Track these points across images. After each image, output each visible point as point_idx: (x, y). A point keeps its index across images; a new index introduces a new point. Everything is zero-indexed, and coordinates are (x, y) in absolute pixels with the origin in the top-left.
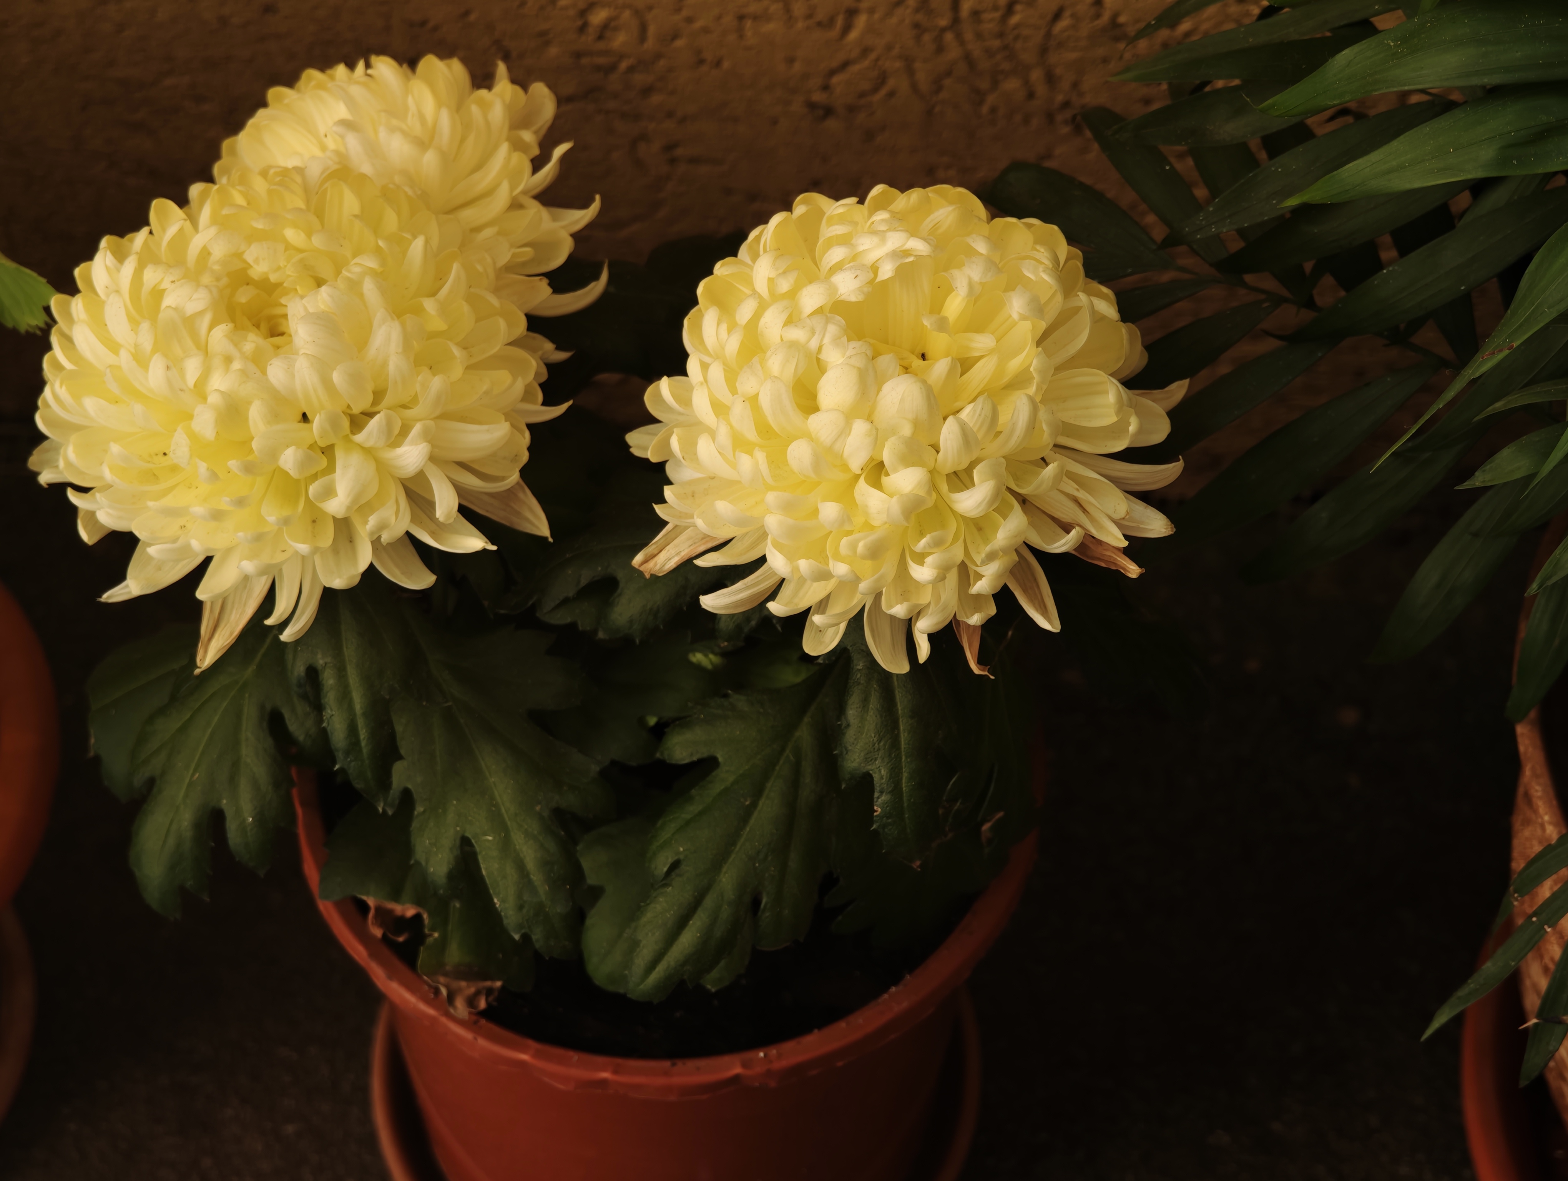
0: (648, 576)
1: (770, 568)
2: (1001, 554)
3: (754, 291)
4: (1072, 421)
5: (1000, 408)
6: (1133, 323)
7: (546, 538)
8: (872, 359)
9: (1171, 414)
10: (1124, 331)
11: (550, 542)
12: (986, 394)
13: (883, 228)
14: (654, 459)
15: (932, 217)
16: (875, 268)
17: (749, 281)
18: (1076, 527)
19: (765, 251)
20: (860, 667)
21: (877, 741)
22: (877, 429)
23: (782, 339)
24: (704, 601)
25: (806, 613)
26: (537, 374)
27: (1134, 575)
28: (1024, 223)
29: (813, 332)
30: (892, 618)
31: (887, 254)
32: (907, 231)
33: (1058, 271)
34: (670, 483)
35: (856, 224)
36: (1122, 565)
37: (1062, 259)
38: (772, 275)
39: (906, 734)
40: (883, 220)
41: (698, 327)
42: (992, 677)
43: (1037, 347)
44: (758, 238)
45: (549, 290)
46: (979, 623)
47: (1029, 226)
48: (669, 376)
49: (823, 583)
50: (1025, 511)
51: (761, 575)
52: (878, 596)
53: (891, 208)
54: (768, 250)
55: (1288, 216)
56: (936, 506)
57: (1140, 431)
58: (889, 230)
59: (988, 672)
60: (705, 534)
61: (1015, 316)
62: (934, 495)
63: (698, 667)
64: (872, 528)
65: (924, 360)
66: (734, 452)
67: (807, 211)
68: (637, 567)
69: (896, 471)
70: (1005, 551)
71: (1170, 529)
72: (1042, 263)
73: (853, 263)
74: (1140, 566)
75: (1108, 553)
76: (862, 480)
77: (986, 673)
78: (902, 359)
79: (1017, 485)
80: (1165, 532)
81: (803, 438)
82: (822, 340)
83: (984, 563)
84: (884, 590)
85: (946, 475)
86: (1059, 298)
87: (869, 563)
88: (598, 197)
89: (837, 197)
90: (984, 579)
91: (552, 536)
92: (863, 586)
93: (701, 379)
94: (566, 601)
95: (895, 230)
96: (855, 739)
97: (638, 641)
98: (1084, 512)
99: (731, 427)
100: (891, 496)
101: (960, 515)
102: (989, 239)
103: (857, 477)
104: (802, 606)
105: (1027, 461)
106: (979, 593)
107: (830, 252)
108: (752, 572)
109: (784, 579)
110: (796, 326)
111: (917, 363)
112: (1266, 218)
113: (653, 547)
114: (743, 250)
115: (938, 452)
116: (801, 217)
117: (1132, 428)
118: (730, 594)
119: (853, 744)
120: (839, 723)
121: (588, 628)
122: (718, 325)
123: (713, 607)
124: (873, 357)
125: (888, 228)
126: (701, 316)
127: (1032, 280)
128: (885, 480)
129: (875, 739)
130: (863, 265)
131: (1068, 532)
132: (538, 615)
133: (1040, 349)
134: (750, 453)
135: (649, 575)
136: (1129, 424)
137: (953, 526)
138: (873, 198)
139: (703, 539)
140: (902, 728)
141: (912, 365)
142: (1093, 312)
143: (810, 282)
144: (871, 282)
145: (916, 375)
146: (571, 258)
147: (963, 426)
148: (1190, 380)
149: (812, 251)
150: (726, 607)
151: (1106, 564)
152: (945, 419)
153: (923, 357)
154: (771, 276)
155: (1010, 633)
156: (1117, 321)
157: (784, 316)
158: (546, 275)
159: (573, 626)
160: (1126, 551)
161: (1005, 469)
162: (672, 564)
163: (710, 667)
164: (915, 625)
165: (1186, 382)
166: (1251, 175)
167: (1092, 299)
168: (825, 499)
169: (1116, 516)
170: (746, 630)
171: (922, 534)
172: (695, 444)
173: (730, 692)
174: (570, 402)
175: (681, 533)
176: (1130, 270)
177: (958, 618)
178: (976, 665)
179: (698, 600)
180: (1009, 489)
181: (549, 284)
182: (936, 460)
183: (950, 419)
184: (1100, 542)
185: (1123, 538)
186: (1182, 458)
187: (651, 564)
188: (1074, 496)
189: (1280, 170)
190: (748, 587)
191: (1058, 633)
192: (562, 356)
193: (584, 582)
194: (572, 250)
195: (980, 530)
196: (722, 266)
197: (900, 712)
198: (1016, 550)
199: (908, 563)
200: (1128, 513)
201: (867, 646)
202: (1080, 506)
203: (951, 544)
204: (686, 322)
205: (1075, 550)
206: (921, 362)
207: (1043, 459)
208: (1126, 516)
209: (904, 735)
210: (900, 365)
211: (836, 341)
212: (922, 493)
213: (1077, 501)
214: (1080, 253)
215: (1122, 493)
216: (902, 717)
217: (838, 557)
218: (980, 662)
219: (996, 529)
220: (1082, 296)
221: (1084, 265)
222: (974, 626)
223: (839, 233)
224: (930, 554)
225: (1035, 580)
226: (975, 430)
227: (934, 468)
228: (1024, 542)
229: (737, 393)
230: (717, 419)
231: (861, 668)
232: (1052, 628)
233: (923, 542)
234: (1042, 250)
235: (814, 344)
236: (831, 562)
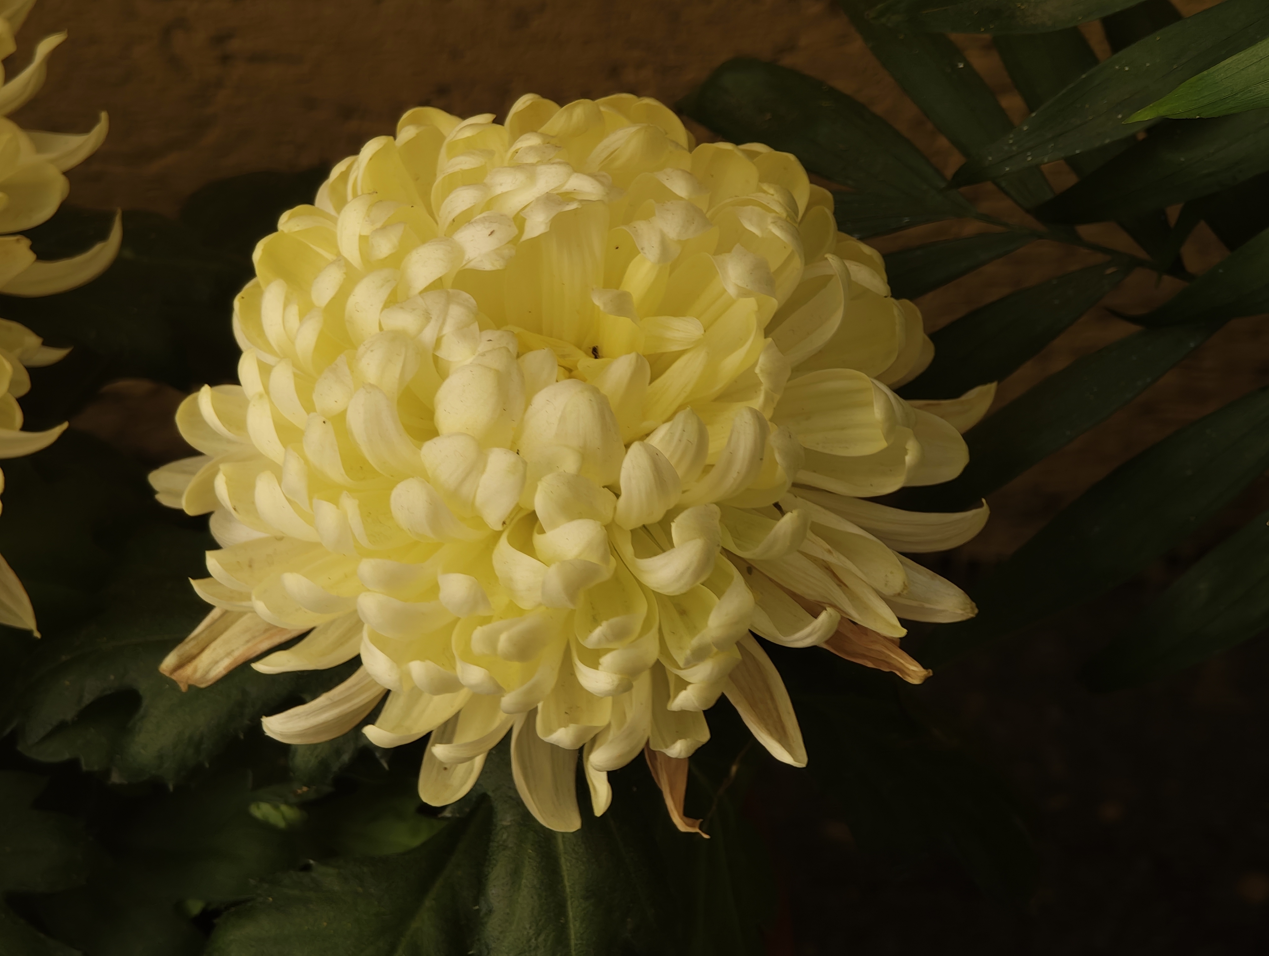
0: (183, 688)
1: (368, 675)
2: (715, 650)
3: (339, 255)
4: (820, 449)
5: (710, 430)
6: (911, 299)
7: (29, 633)
8: (518, 356)
9: (970, 437)
10: (896, 312)
11: (36, 638)
12: (688, 409)
13: (531, 159)
14: (191, 511)
15: (606, 142)
16: (519, 220)
17: (331, 241)
18: (828, 609)
19: (355, 195)
20: (505, 823)
21: (534, 934)
22: (525, 463)
23: (381, 329)
24: (268, 725)
25: (423, 742)
26: (13, 384)
27: (916, 681)
28: (744, 151)
29: (427, 317)
30: (554, 748)
31: (538, 199)
32: (568, 164)
33: (796, 222)
34: (215, 546)
35: (490, 153)
36: (899, 665)
37: (802, 204)
38: (366, 232)
39: (578, 924)
40: (531, 148)
41: (255, 310)
42: (706, 836)
43: (766, 337)
44: (345, 176)
45: (31, 256)
46: (684, 755)
47: (752, 155)
48: (212, 384)
49: (448, 696)
50: (751, 585)
51: (354, 685)
52: (532, 715)
53: (543, 129)
54: (359, 193)
55: (1141, 136)
56: (616, 578)
57: (922, 462)
58: (541, 163)
59: (700, 829)
60: (269, 624)
61: (732, 291)
62: (613, 561)
63: (265, 826)
64: (521, 612)
65: (596, 357)
66: (311, 499)
67: (417, 134)
68: (167, 674)
69: (554, 525)
70: (721, 645)
71: (969, 610)
72: (768, 209)
73: (488, 212)
74: (925, 667)
75: (877, 647)
76: (504, 540)
77: (697, 830)
78: (563, 356)
79: (738, 546)
80: (962, 614)
81: (413, 477)
82: (441, 329)
83: (689, 664)
84: (540, 705)
85: (632, 531)
86: (797, 263)
87: (516, 666)
88: (104, 116)
89: (464, 114)
90: (690, 688)
91: (39, 629)
92: (508, 700)
93: (260, 389)
94: (61, 727)
95: (550, 162)
96: (501, 932)
97: (171, 787)
98: (839, 586)
99: (306, 461)
100: (547, 563)
101: (653, 591)
102: (690, 175)
103: (497, 535)
104: (417, 731)
105: (753, 509)
106: (684, 709)
107: (451, 196)
108: (342, 680)
109: (388, 692)
110: (402, 308)
111: (585, 362)
112: (1107, 141)
113: (192, 643)
114: (323, 193)
115: (618, 496)
116: (409, 143)
117: (909, 459)
118: (308, 714)
119: (498, 939)
120: (477, 907)
121: (96, 768)
122: (285, 306)
123: (282, 735)
124: (518, 353)
125: (539, 159)
126: (259, 293)
127: (757, 236)
128: (538, 540)
129: (531, 932)
130: (502, 215)
131: (816, 616)
132: (19, 748)
133: (770, 340)
134: (334, 500)
135: (186, 687)
136: (905, 452)
137: (642, 608)
138: (518, 114)
139: (266, 631)
140: (571, 914)
141: (578, 366)
142: (849, 283)
143: (424, 241)
144: (514, 241)
145: (584, 380)
146: (63, 208)
147: (655, 458)
148: (999, 383)
149: (425, 195)
150: (302, 734)
151: (874, 664)
152: (627, 446)
153: (595, 353)
154: (364, 233)
155: (734, 769)
156: (886, 297)
157: (384, 294)
158: (25, 233)
159: (73, 764)
160: (904, 644)
161: (720, 521)
162: (220, 670)
163: (282, 824)
164: (588, 758)
165: (991, 388)
166: (1084, 76)
167: (847, 264)
168: (448, 570)
169: (888, 591)
170: (335, 767)
171: (595, 621)
172: (250, 488)
173: (312, 862)
174: (65, 425)
175: (233, 623)
176: (907, 220)
177: (652, 747)
178: (681, 819)
179: (260, 724)
180: (727, 553)
181: (32, 248)
182: (615, 508)
183: (635, 447)
184: (864, 631)
185: (898, 624)
186: (987, 502)
187: (188, 670)
188: (823, 560)
189: (1127, 69)
190: (334, 704)
191: (804, 768)
192: (55, 355)
193: (88, 699)
194: (65, 195)
195: (683, 613)
196: (290, 218)
197: (568, 890)
198: (738, 644)
199: (576, 664)
200: (905, 585)
201: (516, 791)
202: (834, 576)
203: (641, 635)
204: (237, 303)
205: (827, 642)
206: (592, 361)
207: (777, 505)
208: (902, 592)
209: (574, 925)
210: (559, 365)
211: (462, 330)
212: (594, 559)
213: (828, 569)
214: (829, 195)
215: (897, 556)
216: (572, 898)
217: (470, 658)
218: (688, 812)
219: (706, 612)
220: (833, 260)
221: (835, 213)
222: (676, 759)
223: (466, 167)
224: (608, 651)
225: (768, 689)
226: (673, 463)
227: (613, 520)
228: (750, 631)
229: (314, 410)
230: (283, 449)
231: (509, 824)
232: (795, 761)
233: (598, 632)
234: (771, 191)
235: (429, 335)
236: (459, 666)
